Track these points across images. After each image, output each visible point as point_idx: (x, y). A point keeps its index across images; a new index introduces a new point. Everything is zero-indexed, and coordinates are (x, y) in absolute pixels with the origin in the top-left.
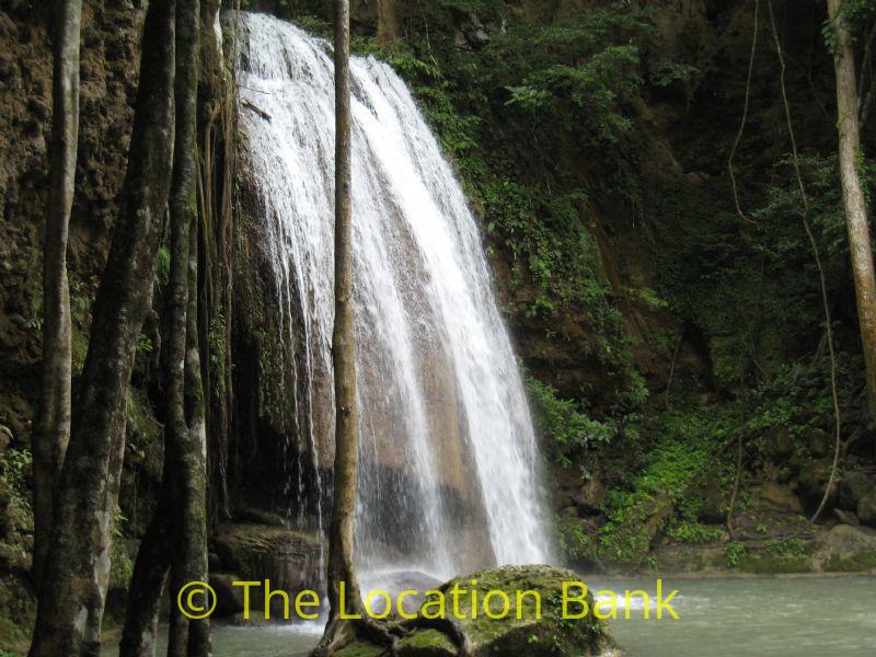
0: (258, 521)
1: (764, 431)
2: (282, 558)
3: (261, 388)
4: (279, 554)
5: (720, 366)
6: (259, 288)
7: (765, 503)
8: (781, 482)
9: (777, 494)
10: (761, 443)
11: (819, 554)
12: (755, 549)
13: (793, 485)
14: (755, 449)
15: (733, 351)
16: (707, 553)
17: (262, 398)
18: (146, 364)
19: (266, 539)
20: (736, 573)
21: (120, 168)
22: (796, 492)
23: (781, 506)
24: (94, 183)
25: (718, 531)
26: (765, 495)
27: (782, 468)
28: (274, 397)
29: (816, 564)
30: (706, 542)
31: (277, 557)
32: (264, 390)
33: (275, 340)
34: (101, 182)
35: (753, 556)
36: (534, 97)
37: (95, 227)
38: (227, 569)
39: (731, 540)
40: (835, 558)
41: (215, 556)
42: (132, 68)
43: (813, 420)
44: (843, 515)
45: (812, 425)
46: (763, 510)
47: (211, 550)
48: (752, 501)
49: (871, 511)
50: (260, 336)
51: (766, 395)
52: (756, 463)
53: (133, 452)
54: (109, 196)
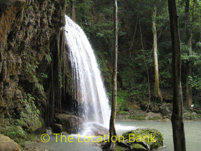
0: (64, 113)
1: (134, 95)
2: (71, 121)
3: (67, 86)
5: (124, 84)
6: (68, 66)
7: (134, 108)
8: (137, 104)
9: (136, 106)
10: (134, 97)
11: (147, 117)
12: (135, 116)
13: (140, 105)
14: (133, 98)
15: (126, 81)
16: (126, 116)
17: (67, 88)
18: (42, 80)
19: (67, 117)
20: (132, 120)
22: (140, 106)
23: (137, 108)
25: (127, 112)
26: (134, 106)
27: (138, 102)
28: (70, 88)
29: (146, 119)
30: (126, 114)
32: (68, 87)
35: (135, 117)
36: (102, 35)
37: (38, 50)
38: (58, 123)
39: (130, 114)
40: (150, 118)
41: (55, 120)
42: (50, 18)
43: (143, 94)
44: (149, 110)
45: (143, 95)
46: (134, 109)
47: (54, 119)
48: (132, 107)
49: (155, 110)
50: (68, 76)
51: (134, 89)
52: (132, 101)
53: (41, 99)
54: (42, 44)
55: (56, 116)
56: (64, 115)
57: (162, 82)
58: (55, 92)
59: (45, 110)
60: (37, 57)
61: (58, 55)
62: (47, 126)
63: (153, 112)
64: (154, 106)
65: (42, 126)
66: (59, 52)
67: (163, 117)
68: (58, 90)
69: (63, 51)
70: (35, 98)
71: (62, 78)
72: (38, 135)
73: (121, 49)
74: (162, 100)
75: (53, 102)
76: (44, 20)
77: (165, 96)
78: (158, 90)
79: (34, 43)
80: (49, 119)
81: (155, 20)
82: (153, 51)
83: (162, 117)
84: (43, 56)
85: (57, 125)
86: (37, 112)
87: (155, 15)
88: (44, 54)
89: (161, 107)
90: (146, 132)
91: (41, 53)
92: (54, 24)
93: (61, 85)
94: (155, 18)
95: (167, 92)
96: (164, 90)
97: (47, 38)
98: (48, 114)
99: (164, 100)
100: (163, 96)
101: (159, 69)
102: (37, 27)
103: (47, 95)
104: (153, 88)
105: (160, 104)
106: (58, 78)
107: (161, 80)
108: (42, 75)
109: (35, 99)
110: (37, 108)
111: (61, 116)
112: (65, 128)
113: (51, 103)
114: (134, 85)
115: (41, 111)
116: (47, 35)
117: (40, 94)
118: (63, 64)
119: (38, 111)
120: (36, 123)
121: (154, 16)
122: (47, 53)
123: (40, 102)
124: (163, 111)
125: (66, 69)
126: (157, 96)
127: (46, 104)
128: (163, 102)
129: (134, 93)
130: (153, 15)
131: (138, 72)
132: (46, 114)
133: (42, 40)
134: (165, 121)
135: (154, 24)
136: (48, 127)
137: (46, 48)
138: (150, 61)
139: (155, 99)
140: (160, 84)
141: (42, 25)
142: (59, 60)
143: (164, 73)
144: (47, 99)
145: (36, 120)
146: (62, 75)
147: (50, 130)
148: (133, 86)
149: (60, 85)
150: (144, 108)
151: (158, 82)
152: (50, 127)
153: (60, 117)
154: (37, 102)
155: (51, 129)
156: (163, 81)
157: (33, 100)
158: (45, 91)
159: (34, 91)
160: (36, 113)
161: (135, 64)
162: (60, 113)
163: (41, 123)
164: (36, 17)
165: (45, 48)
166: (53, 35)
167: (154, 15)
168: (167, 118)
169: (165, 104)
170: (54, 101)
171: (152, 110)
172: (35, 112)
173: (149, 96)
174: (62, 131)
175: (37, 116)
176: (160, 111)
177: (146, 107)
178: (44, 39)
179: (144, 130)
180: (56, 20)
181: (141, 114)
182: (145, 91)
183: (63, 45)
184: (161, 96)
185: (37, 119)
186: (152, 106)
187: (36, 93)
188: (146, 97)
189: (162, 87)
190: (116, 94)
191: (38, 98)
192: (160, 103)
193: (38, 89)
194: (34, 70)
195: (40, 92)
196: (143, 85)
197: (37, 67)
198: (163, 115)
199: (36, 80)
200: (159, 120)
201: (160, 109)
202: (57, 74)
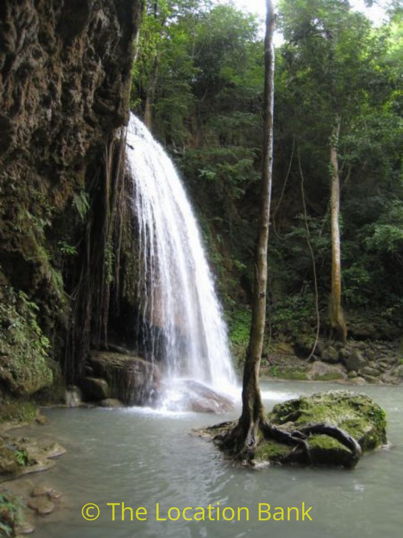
1: (281, 321)
2: (131, 371)
3: (125, 281)
4: (130, 370)
6: (130, 229)
7: (280, 350)
8: (287, 342)
9: (285, 347)
10: (279, 326)
11: (310, 372)
12: (283, 369)
13: (292, 344)
14: (277, 328)
17: (125, 286)
18: (61, 263)
19: (122, 361)
20: (276, 379)
21: (74, 150)
22: (293, 347)
23: (286, 352)
24: (60, 155)
26: (280, 347)
27: (288, 336)
28: (131, 286)
29: (309, 377)
31: (128, 371)
32: (127, 283)
33: (135, 257)
34: (64, 155)
35: (284, 372)
36: (211, 174)
37: (54, 180)
38: (98, 375)
39: (271, 365)
40: (317, 375)
41: (90, 368)
42: (90, 95)
43: (302, 319)
44: (315, 357)
45: (300, 321)
46: (279, 353)
47: (87, 365)
48: (274, 349)
49: (329, 356)
50: (128, 254)
51: (279, 307)
52: (275, 334)
53: (56, 310)
54: (66, 164)
55: (94, 359)
56: (113, 355)
57: (348, 292)
58: (93, 296)
59: (65, 341)
60: (51, 196)
61: (104, 200)
62: (67, 384)
63: (323, 361)
64: (326, 347)
65: (55, 382)
66: (108, 191)
67: (350, 374)
68: (101, 289)
69: (119, 189)
70: (38, 305)
71: (113, 258)
72: (41, 405)
73: (252, 216)
74: (346, 334)
75: (87, 322)
76: (73, 92)
77: (353, 325)
78: (337, 310)
79: (42, 154)
80: (73, 364)
81: (336, 147)
82: (330, 218)
83: (347, 373)
84: (66, 198)
85: (93, 382)
86: (44, 343)
87: (338, 135)
88: (68, 192)
89: (343, 351)
90: (342, 401)
91: (61, 188)
92: (99, 116)
93: (110, 277)
94: (337, 142)
95: (358, 316)
96: (351, 311)
97: (80, 149)
98: (71, 352)
99: (350, 333)
100: (348, 325)
101: (341, 261)
102: (53, 104)
103: (72, 301)
104: (326, 305)
105: (341, 344)
106: (102, 259)
107: (345, 288)
108: (62, 246)
109: (37, 308)
110: (44, 333)
111: (105, 357)
112: (114, 390)
113: (80, 323)
114: (280, 298)
115: (55, 343)
116: (81, 140)
117: (54, 297)
118: (117, 223)
119: (45, 341)
120: (36, 372)
121: (335, 136)
122: (78, 191)
123: (51, 317)
124: (347, 361)
125: (125, 238)
126: (334, 324)
127: (69, 325)
128: (348, 338)
129: (281, 315)
130: (333, 135)
131: (288, 268)
132: (67, 350)
133: (66, 153)
134: (356, 384)
135: (334, 156)
136: (70, 386)
137: (75, 179)
138: (322, 241)
139: (330, 332)
140: (343, 297)
141: (68, 108)
142: (108, 211)
143: (352, 269)
144: (70, 312)
145: (37, 362)
146: (114, 252)
147: (75, 394)
148: (278, 300)
149: (106, 277)
150: (302, 352)
151: (340, 290)
152: (76, 385)
153: (104, 361)
154: (44, 316)
155: (78, 390)
156: (349, 289)
157: (35, 311)
158: (68, 289)
159: (37, 287)
160: (39, 347)
161: (282, 251)
162: (103, 349)
163: (50, 371)
164: (52, 75)
165: (72, 179)
166: (94, 144)
167: (335, 134)
168: (359, 375)
169: (353, 343)
170: (89, 317)
171: (323, 357)
172: (37, 343)
173: (317, 324)
174: (107, 398)
175: (41, 353)
176: (341, 360)
177: (307, 349)
178: (71, 149)
179: (335, 396)
180: (104, 107)
181: (296, 366)
182: (306, 313)
183: (120, 176)
184: (345, 325)
185: (41, 361)
186: (321, 348)
187: (42, 293)
188: (309, 325)
189: (347, 304)
190: (265, 291)
191: (47, 307)
192: (342, 341)
193: (49, 282)
194: (41, 230)
195: (52, 291)
196: (301, 299)
197: (50, 224)
198: (349, 370)
199: (43, 255)
200: (340, 381)
201: (341, 354)
202: (102, 246)
